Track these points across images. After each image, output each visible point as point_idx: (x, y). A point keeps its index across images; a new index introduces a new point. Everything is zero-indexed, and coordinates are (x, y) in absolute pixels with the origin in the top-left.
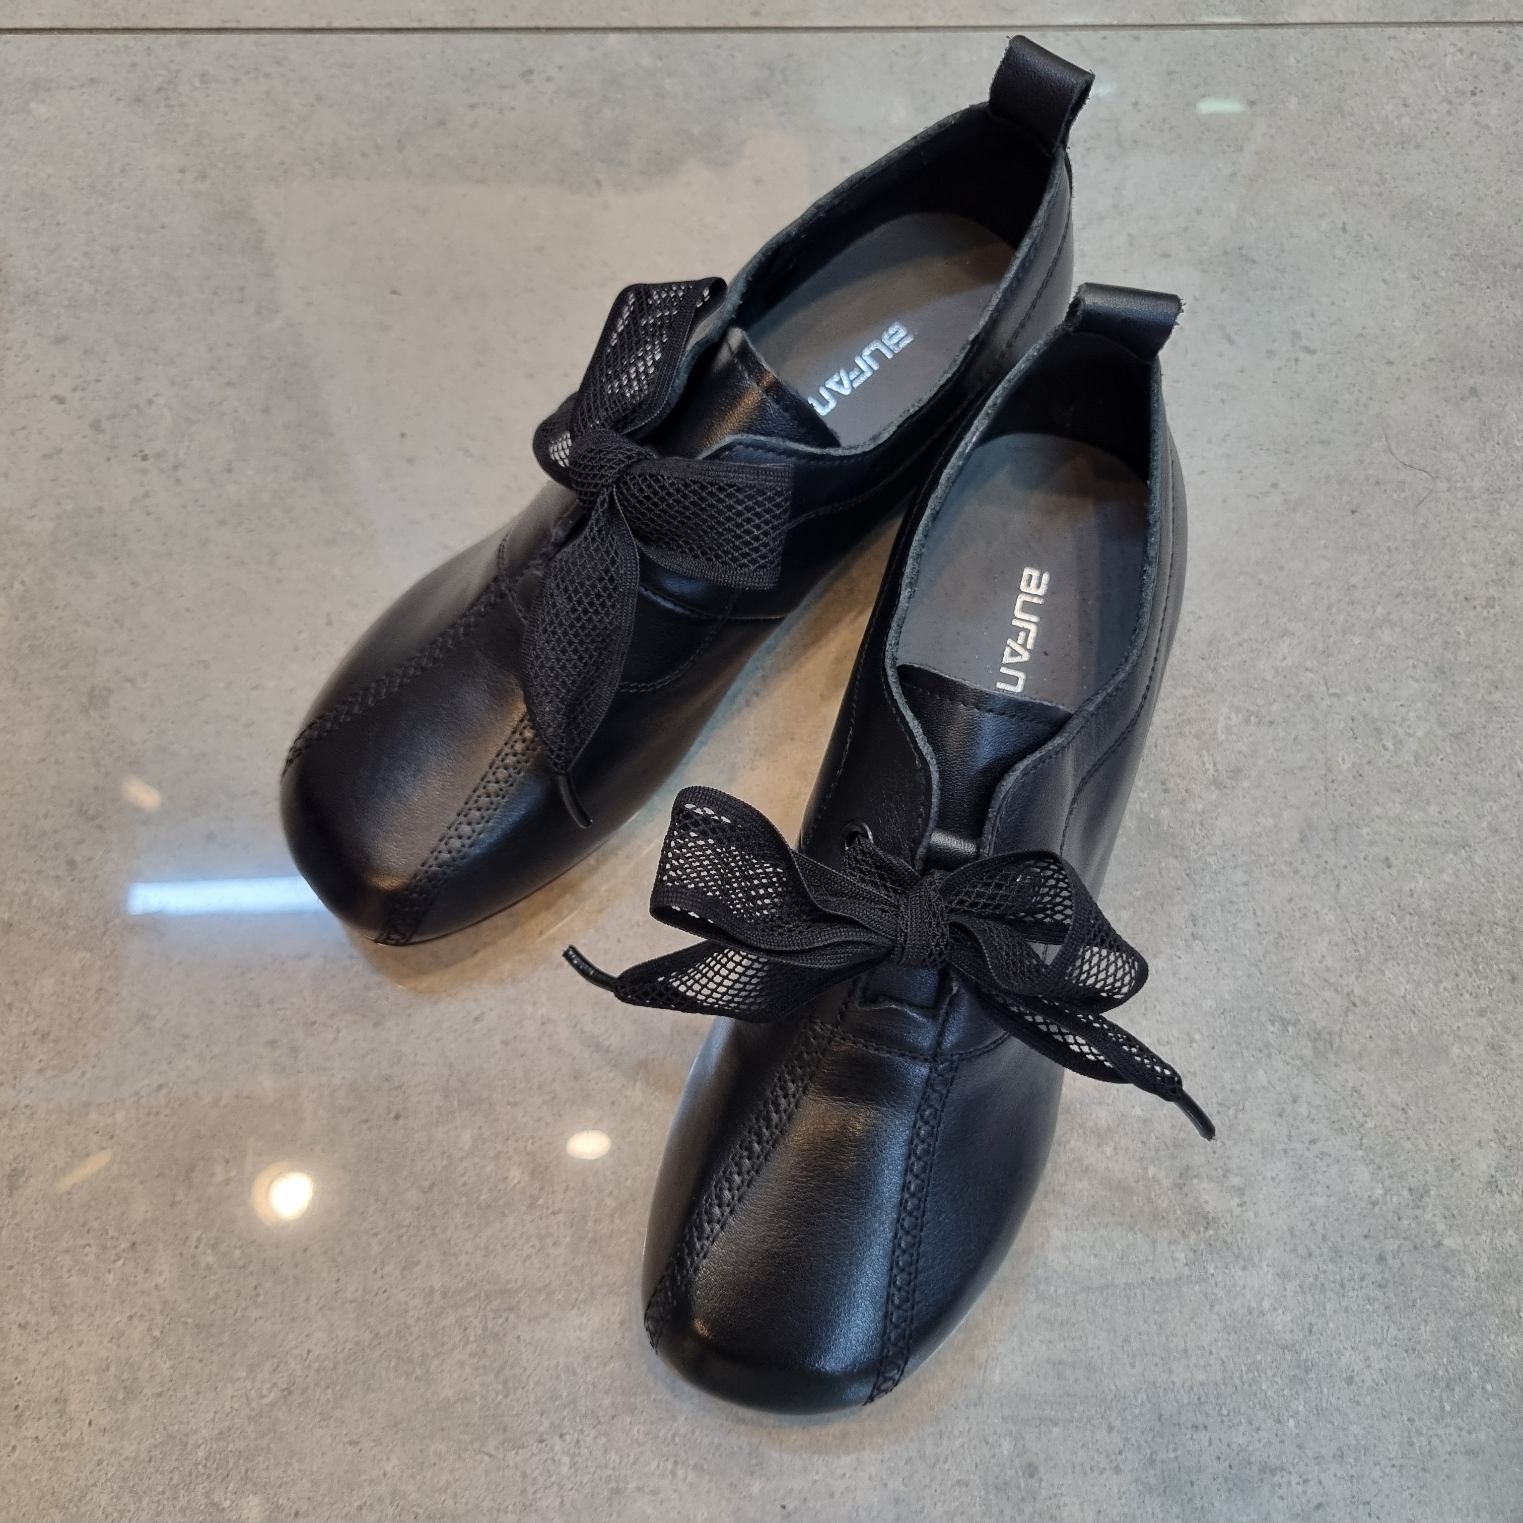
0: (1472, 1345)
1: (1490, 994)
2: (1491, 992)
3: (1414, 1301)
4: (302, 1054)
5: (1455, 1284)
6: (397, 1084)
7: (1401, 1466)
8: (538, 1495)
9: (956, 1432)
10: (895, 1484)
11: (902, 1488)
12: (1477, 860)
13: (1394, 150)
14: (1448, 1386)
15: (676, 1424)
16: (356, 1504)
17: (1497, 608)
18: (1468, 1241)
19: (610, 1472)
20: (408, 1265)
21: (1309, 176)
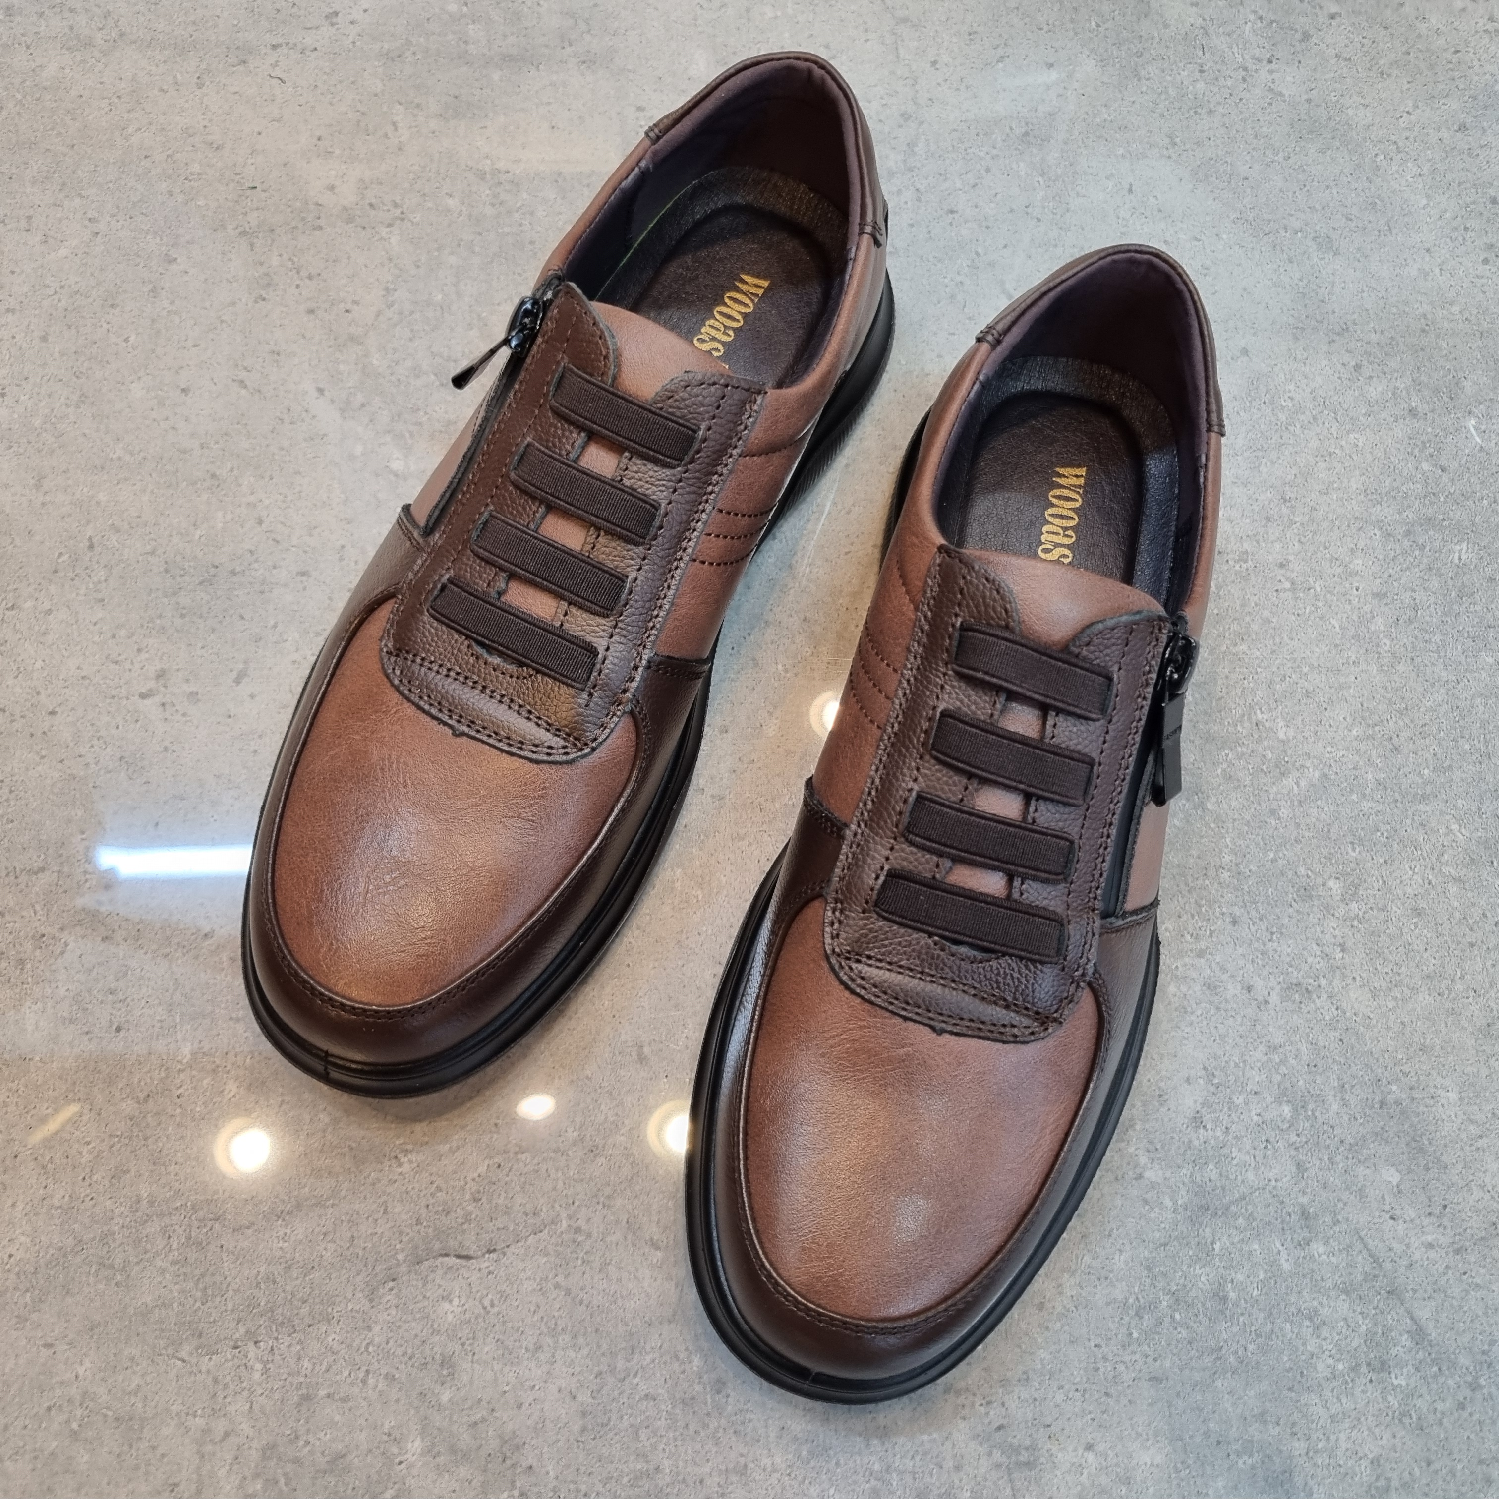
0: (1165, 1275)
1: (1211, 935)
2: (1211, 933)
3: (1111, 1230)
4: (29, 966)
5: (1153, 1215)
6: (121, 997)
7: (1084, 1391)
8: (228, 1400)
9: (648, 1348)
10: (584, 1397)
11: (590, 1400)
12: (1209, 806)
13: (1187, 115)
14: (1137, 1314)
15: (370, 1335)
16: (46, 1405)
17: (1250, 562)
18: (1168, 1175)
19: (302, 1379)
20: (117, 1174)
21: (1099, 137)
